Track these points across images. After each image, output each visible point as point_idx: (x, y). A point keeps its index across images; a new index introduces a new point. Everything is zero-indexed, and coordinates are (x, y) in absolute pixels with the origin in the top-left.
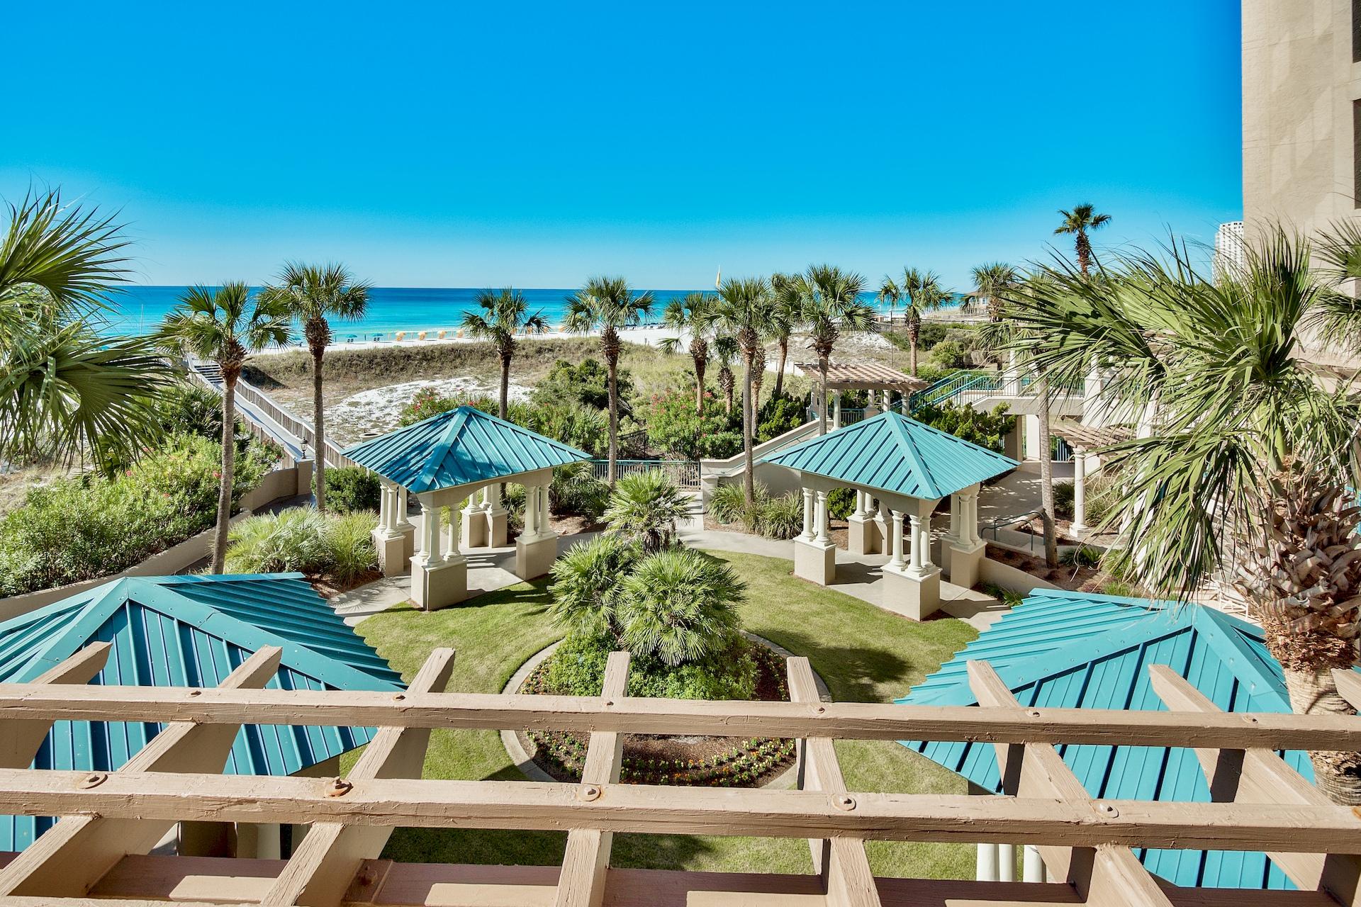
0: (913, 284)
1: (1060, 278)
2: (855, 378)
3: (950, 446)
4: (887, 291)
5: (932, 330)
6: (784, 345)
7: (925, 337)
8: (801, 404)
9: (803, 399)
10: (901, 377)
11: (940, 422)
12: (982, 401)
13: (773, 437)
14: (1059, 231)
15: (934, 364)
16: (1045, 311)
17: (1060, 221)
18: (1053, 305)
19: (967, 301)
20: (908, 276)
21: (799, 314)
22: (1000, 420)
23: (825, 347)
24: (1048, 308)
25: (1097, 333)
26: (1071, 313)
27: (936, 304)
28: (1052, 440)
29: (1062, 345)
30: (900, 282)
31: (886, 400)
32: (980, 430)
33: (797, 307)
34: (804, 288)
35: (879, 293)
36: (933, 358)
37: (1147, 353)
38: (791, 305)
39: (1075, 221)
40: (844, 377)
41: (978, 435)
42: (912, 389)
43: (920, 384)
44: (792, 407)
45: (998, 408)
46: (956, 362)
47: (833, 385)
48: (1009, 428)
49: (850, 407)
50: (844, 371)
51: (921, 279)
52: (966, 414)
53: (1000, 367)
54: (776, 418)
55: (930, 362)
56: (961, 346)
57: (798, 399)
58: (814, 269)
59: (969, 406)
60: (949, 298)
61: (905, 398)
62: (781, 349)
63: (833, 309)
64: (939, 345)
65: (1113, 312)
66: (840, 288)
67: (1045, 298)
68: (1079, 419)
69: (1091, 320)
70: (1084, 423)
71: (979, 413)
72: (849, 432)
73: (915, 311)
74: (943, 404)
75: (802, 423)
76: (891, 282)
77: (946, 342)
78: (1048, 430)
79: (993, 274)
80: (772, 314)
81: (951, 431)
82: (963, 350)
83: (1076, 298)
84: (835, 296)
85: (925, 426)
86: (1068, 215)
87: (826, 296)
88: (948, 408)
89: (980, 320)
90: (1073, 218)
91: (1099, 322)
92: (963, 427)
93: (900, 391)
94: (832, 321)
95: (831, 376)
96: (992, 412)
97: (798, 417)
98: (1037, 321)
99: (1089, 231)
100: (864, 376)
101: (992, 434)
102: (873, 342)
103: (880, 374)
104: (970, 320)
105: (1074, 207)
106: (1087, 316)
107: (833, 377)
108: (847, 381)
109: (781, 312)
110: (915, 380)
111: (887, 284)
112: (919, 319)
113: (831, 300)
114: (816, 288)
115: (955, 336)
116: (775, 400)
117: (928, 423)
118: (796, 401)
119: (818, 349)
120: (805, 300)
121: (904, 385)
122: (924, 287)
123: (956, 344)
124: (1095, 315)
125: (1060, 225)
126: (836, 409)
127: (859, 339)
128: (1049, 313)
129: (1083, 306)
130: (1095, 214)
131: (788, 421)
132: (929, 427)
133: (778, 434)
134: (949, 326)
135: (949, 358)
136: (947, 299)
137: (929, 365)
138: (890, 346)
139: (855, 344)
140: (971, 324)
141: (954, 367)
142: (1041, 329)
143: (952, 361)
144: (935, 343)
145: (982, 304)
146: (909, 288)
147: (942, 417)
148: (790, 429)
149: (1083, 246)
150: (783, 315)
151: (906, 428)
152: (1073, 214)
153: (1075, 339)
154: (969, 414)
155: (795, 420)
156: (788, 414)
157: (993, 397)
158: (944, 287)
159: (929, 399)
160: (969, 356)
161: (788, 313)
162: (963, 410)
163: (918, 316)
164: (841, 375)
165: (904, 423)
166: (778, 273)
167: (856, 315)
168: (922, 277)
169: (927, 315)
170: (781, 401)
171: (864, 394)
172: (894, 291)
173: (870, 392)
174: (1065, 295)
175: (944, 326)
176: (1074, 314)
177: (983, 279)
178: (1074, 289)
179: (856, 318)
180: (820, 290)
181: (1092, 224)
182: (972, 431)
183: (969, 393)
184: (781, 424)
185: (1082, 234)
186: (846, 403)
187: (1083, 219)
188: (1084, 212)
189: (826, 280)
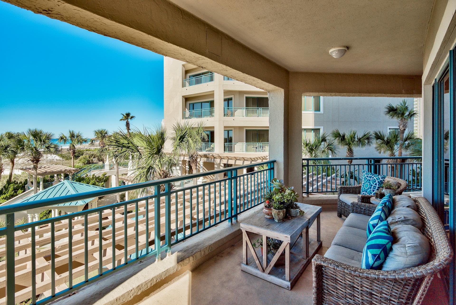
0: (72, 136)
1: (121, 135)
2: (49, 171)
3: (88, 188)
4: (62, 138)
5: (78, 152)
6: (13, 162)
7: (76, 155)
8: (22, 185)
9: (23, 183)
10: (68, 168)
11: (84, 181)
12: (98, 173)
13: (8, 200)
14: (121, 120)
15: (79, 164)
16: (117, 143)
17: (121, 117)
18: (119, 142)
19: (92, 141)
20: (70, 133)
21: (23, 148)
22: (104, 178)
23: (36, 160)
24: (118, 142)
25: (128, 147)
26: (123, 143)
27: (81, 143)
28: (119, 182)
29: (121, 151)
30: (67, 135)
31: (62, 177)
32: (98, 182)
33: (23, 146)
34: (25, 138)
35: (59, 139)
36: (79, 162)
37: (138, 151)
38: (19, 145)
39: (126, 117)
40: (44, 171)
41: (97, 183)
42: (73, 172)
43: (76, 170)
44: (18, 186)
45: (103, 174)
46: (88, 162)
47: (39, 174)
48: (107, 180)
49: (46, 182)
50: (44, 169)
51: (76, 134)
52: (93, 178)
53: (103, 162)
54: (9, 192)
55: (79, 163)
56: (89, 157)
57: (21, 183)
58: (30, 130)
59: (94, 175)
60: (86, 141)
61: (71, 175)
62: (11, 163)
63: (40, 145)
64: (81, 157)
65: (132, 143)
66: (43, 138)
67: (117, 140)
68: (126, 174)
69: (127, 145)
70: (128, 175)
71: (97, 177)
72: (49, 190)
73: (73, 145)
74: (84, 176)
75: (23, 192)
76: (64, 135)
77: (84, 156)
78: (118, 178)
79: (101, 132)
80: (8, 149)
81: (88, 183)
82: (90, 158)
83: (124, 140)
84: (41, 141)
85: (79, 183)
86: (124, 115)
87: (36, 141)
88: (86, 177)
89: (96, 148)
90: (125, 116)
91: (129, 145)
92: (92, 182)
93: (68, 173)
94: (40, 150)
95: (39, 171)
96: (101, 176)
97: (21, 189)
98: (115, 145)
99: (129, 120)
100: (53, 170)
101: (101, 182)
102: (53, 158)
103: (60, 168)
104: (92, 148)
105: (125, 113)
106: (126, 144)
107: (40, 172)
108: (46, 172)
109: (14, 148)
110: (74, 169)
111: (61, 135)
112: (75, 148)
113: (39, 143)
114: (32, 138)
115: (87, 154)
116: (8, 185)
117: (80, 182)
118: (20, 184)
119: (33, 161)
120: (26, 142)
121: (70, 171)
122: (77, 137)
123: (88, 156)
124: (128, 144)
125: (121, 118)
126: (41, 183)
127: (47, 157)
128: (119, 144)
129: (126, 142)
130: (131, 116)
131: (16, 192)
132: (81, 183)
133: (10, 198)
134: (85, 150)
135: (85, 161)
136: (85, 141)
137: (78, 164)
138: (61, 159)
139: (44, 159)
140: (93, 149)
141: (87, 164)
142: (116, 147)
143: (86, 162)
144: (80, 157)
145: (97, 143)
146: (71, 137)
147: (84, 180)
148: (17, 195)
149: (128, 125)
150: (15, 149)
151: (72, 184)
152: (125, 115)
153: (124, 149)
154: (94, 177)
155: (20, 191)
156: (16, 190)
157: (102, 171)
158: (84, 137)
159: (79, 175)
160: (92, 160)
161: (17, 148)
162: (92, 177)
163: (74, 147)
164: (43, 170)
165: (71, 183)
166: (9, 131)
167: (51, 147)
168: (76, 133)
169: (78, 147)
170: (11, 185)
171: (52, 177)
172: (65, 138)
173: (55, 175)
174: (122, 139)
175: (83, 150)
176: (124, 143)
177: (98, 134)
178: (124, 138)
179: (50, 148)
180: (34, 139)
181: (130, 118)
182: (95, 182)
183: (93, 171)
184: (12, 194)
185: (128, 121)
186: (45, 181)
187: (128, 117)
188: (128, 115)
189: (36, 135)
